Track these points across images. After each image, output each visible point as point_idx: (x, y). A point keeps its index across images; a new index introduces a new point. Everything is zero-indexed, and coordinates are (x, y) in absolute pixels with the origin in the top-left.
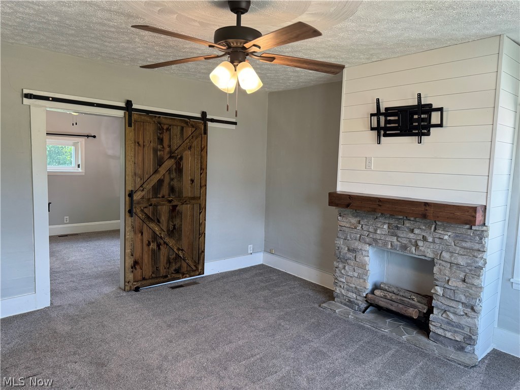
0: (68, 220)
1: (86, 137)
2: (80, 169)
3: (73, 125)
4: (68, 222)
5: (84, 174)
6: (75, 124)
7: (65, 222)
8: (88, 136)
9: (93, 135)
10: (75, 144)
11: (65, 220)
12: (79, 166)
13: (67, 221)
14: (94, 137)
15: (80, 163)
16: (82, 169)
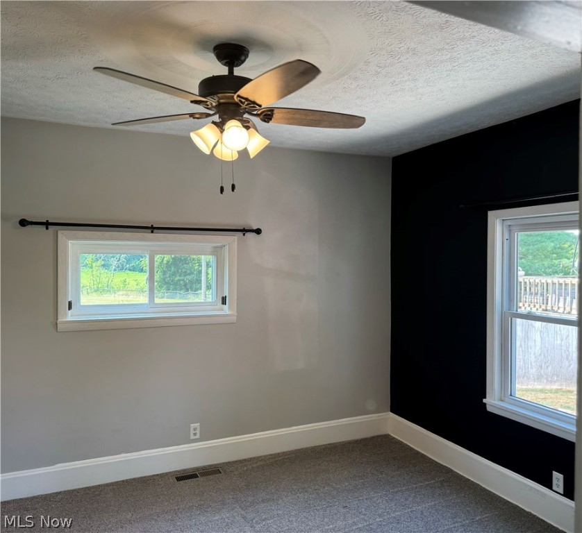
0: (198, 431)
1: (240, 234)
2: (226, 307)
3: (222, 190)
4: (198, 436)
5: (234, 319)
6: (228, 188)
7: (192, 437)
8: (244, 231)
9: (255, 228)
10: (217, 251)
11: (192, 432)
12: (224, 301)
13: (195, 434)
14: (258, 231)
15: (226, 293)
16: (230, 308)
